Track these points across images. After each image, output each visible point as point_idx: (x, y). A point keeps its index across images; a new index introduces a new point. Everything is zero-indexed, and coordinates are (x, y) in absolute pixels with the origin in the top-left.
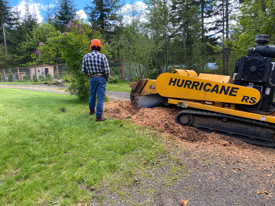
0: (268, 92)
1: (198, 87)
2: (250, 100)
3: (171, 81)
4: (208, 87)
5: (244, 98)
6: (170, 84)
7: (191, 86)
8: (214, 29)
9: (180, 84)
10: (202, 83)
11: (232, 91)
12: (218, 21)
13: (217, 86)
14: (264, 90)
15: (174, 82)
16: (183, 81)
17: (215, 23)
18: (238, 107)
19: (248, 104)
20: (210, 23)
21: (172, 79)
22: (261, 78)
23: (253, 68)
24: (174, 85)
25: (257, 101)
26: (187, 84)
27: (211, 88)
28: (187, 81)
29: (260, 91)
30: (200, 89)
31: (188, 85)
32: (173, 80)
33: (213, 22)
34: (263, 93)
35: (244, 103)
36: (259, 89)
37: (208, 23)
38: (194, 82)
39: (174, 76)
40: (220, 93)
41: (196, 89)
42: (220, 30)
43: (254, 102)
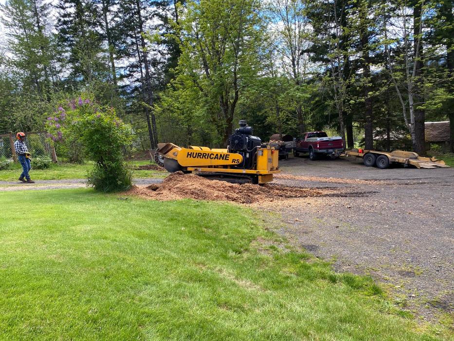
0: (248, 156)
1: (206, 157)
2: (236, 161)
3: (188, 154)
4: (212, 156)
5: (234, 161)
6: (187, 157)
7: (201, 156)
8: (127, 76)
9: (194, 156)
10: (209, 154)
11: (226, 157)
12: (132, 66)
13: (217, 155)
14: (245, 155)
15: (190, 155)
16: (196, 153)
17: (129, 68)
18: (232, 167)
19: (236, 164)
20: (122, 68)
21: (188, 153)
22: (242, 148)
23: (236, 141)
24: (190, 157)
25: (240, 161)
26: (199, 155)
27: (214, 157)
28: (199, 153)
29: (242, 155)
30: (208, 158)
31: (205, 156)
32: (190, 153)
33: (125, 66)
34: (245, 157)
35: (233, 163)
36: (242, 154)
37: (120, 68)
38: (203, 154)
39: (190, 151)
40: (220, 159)
41: (205, 158)
42: (136, 79)
43: (239, 162)
